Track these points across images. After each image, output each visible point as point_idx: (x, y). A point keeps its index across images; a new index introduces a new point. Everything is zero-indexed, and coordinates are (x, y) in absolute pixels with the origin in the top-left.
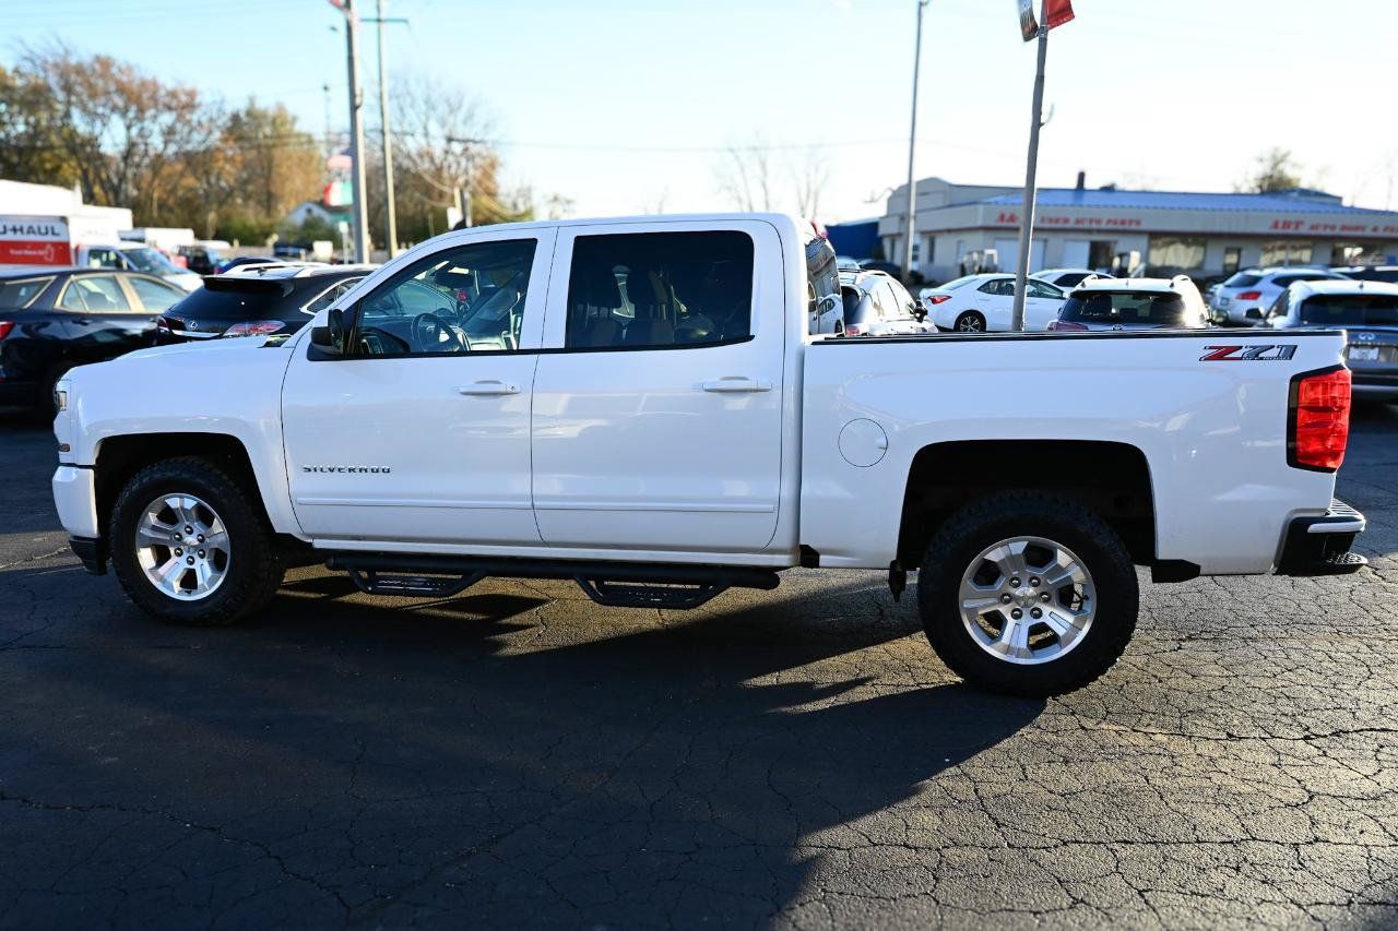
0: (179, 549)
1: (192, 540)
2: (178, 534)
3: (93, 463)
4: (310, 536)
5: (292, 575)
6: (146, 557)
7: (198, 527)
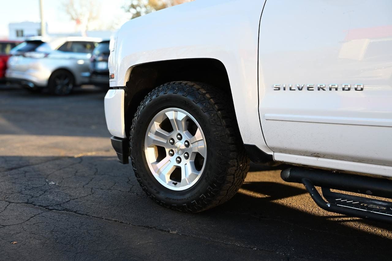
0: (172, 151)
1: (180, 144)
2: (172, 139)
3: (124, 85)
4: (272, 149)
5: (252, 177)
6: (150, 154)
7: (186, 135)
